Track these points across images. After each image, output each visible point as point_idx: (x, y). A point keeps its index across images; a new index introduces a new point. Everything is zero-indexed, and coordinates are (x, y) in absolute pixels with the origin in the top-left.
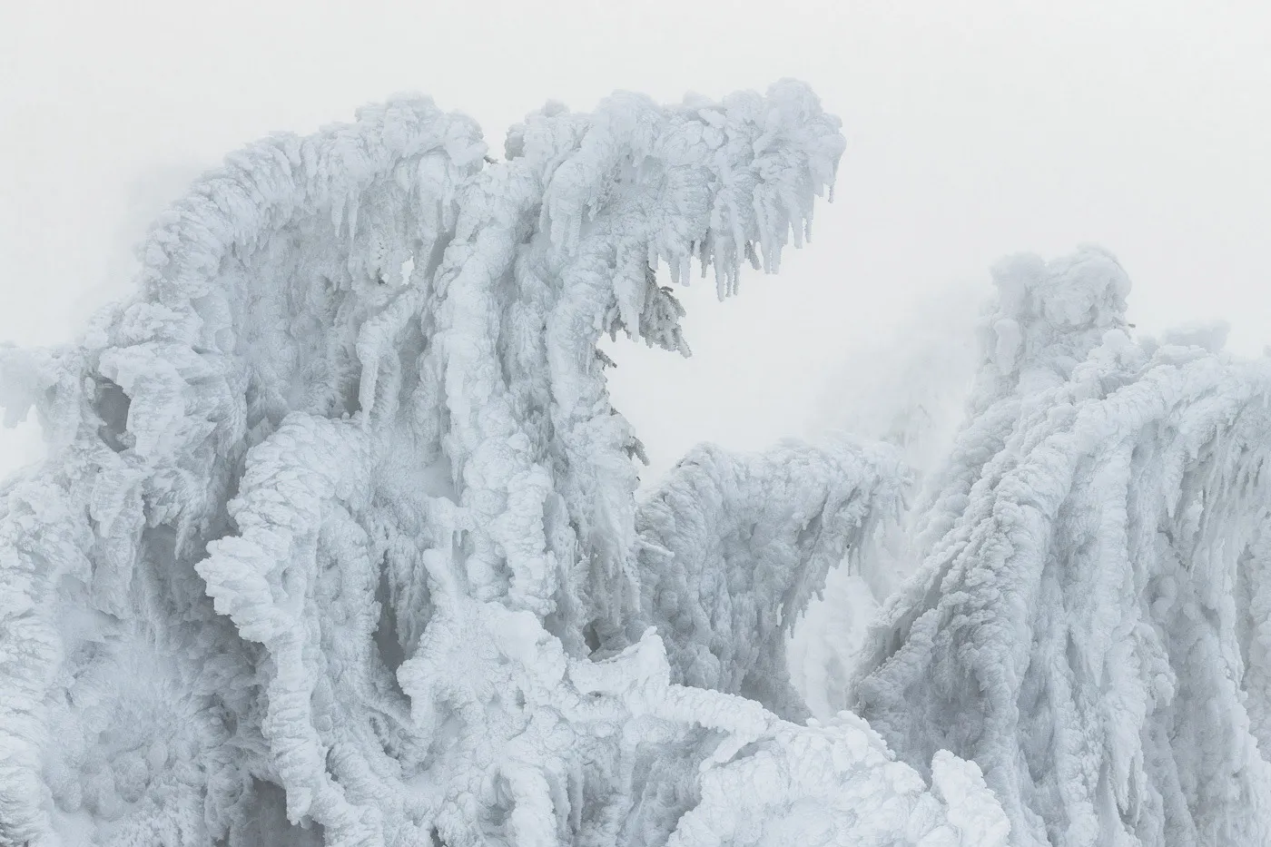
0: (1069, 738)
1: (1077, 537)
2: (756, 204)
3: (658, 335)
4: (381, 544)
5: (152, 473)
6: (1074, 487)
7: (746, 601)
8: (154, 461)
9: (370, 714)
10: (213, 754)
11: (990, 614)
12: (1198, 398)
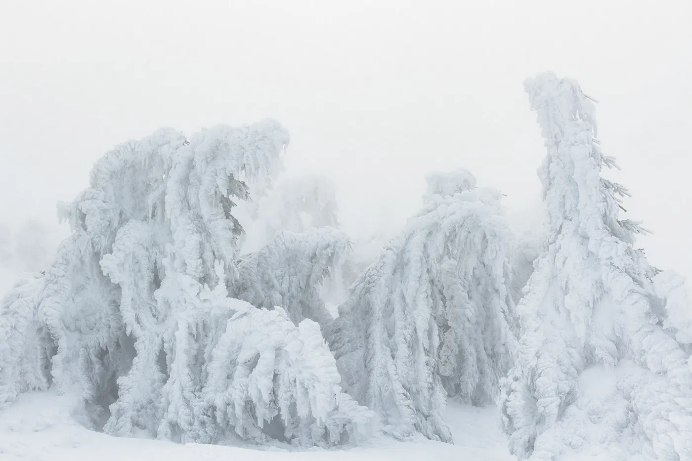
0: (399, 324)
1: (405, 260)
2: (257, 155)
3: (241, 196)
4: (153, 256)
5: (93, 236)
6: (406, 244)
7: (294, 279)
8: (93, 233)
9: (150, 306)
10: (111, 316)
11: (374, 284)
12: (449, 216)
